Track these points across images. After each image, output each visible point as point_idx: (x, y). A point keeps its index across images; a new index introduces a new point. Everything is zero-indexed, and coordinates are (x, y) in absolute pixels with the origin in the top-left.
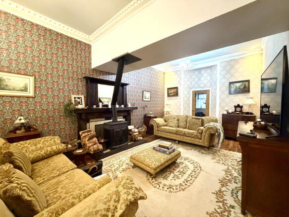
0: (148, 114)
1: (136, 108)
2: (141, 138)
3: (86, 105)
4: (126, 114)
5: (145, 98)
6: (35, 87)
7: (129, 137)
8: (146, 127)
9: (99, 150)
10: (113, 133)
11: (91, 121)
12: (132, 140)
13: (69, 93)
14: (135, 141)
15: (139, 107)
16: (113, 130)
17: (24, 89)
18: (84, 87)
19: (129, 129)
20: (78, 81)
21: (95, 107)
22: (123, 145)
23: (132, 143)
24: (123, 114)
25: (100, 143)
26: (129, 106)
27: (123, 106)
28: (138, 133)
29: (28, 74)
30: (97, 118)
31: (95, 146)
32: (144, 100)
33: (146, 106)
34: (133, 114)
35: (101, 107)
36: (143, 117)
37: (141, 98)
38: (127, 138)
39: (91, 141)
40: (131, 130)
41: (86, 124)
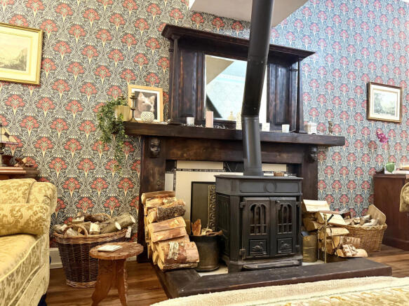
0: (392, 168)
1: (341, 142)
2: (361, 253)
3: (166, 116)
4: (297, 158)
5: (377, 111)
6: (43, 59)
7: (308, 239)
8: (381, 215)
9: (184, 261)
10: (241, 210)
11: (179, 166)
12: (318, 255)
13: (123, 78)
14: (332, 257)
15: (350, 140)
16: (242, 198)
17: (18, 62)
18: (165, 63)
19: (309, 209)
20: (149, 47)
21: (190, 121)
22: (278, 263)
23: (319, 263)
24: (285, 157)
25: (192, 238)
26: (312, 129)
27: (286, 128)
28: (346, 231)
29: (31, 26)
30: (198, 159)
31: (172, 243)
32: (372, 115)
33: (382, 139)
34: (329, 162)
35: (209, 124)
36: (367, 178)
37: (361, 109)
38: (299, 241)
39: (164, 224)
40: (315, 215)
41: (162, 176)
